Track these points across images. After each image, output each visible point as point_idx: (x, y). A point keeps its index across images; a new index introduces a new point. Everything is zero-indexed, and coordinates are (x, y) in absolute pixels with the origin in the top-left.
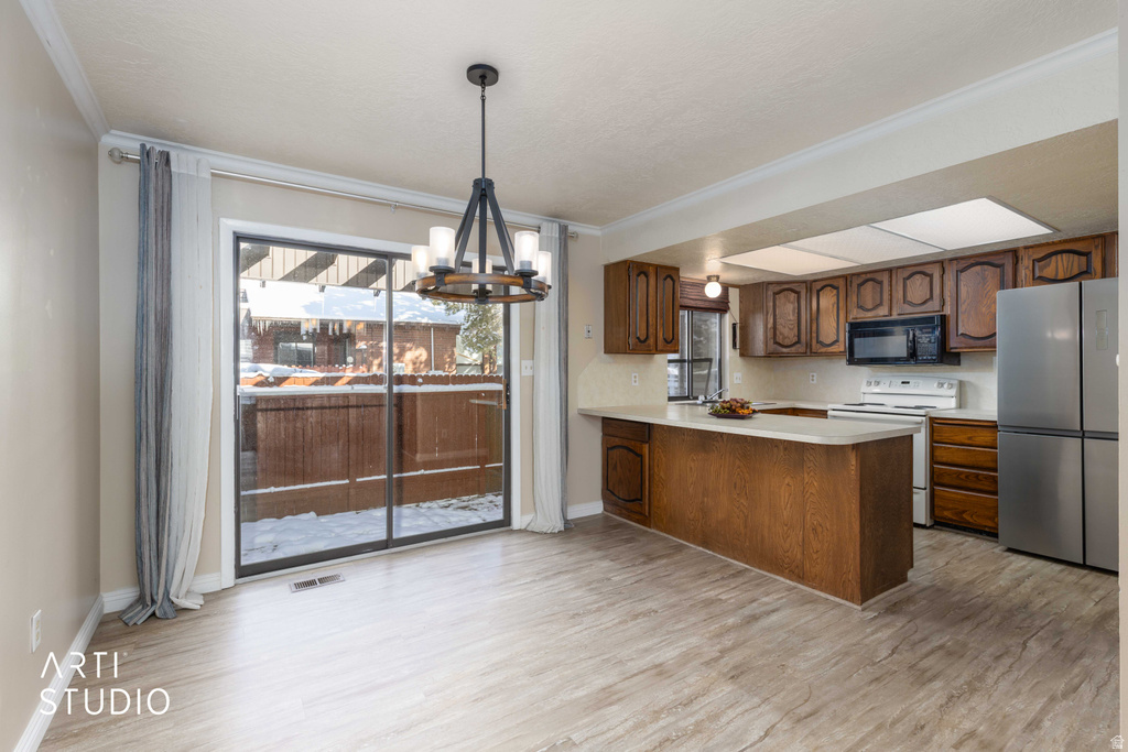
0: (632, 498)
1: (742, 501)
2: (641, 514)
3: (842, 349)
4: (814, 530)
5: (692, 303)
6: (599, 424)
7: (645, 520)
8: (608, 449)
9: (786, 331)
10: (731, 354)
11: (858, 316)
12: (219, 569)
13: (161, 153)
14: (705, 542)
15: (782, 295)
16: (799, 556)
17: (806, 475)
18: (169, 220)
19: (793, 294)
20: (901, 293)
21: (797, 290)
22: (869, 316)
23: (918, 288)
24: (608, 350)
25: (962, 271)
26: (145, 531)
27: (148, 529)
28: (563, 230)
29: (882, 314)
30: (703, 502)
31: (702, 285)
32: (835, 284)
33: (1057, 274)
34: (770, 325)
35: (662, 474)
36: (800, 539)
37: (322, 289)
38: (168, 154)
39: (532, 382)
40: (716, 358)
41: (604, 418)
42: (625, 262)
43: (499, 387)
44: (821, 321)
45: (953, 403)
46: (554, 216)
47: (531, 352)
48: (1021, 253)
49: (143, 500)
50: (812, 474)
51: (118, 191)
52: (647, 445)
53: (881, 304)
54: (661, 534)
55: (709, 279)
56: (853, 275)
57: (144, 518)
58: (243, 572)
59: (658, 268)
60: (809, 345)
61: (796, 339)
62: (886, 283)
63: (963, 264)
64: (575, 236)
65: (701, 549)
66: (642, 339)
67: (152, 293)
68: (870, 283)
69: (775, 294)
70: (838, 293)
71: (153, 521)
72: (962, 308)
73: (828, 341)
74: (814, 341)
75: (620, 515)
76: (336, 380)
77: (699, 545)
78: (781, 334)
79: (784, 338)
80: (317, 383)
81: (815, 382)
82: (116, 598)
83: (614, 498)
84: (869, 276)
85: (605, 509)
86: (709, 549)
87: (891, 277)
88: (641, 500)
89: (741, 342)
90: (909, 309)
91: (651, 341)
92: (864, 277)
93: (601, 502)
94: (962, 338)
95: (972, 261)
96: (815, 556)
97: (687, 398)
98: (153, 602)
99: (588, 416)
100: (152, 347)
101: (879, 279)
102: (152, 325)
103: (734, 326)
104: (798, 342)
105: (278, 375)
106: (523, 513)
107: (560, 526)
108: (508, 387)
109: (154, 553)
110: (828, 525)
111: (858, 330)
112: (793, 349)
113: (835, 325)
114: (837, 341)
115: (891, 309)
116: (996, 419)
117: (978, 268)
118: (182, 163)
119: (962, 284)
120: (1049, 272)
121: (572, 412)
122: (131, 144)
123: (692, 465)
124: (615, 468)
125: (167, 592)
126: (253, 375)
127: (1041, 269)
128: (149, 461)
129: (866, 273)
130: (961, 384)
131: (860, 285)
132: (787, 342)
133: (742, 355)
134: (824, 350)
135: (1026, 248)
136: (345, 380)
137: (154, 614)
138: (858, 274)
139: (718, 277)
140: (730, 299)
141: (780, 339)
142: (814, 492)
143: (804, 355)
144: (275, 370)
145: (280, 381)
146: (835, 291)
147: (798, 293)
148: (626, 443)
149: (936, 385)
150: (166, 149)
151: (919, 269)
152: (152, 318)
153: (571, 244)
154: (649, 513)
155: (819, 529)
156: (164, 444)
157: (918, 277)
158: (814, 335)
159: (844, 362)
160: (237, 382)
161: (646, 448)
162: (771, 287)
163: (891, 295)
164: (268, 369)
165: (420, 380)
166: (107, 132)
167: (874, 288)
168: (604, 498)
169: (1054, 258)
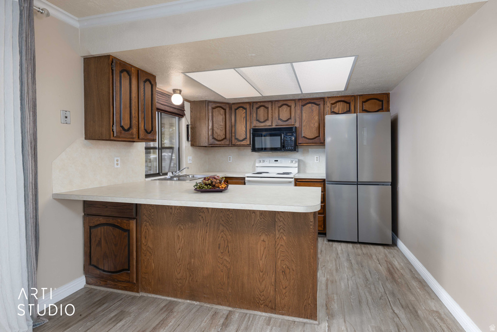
0: (118, 269)
1: (226, 258)
2: (129, 282)
3: (248, 143)
4: (284, 272)
5: (162, 107)
6: (80, 208)
7: (132, 286)
8: (91, 228)
9: (219, 131)
10: (185, 145)
11: (257, 125)
14: (193, 296)
15: (216, 110)
16: (272, 293)
17: (277, 232)
19: (222, 110)
20: (277, 114)
21: (224, 108)
22: (261, 126)
23: (284, 113)
25: (303, 106)
29: (268, 125)
30: (190, 263)
31: (169, 96)
32: (245, 106)
33: (339, 111)
34: (210, 127)
35: (150, 244)
36: (273, 280)
40: (176, 146)
41: (85, 202)
42: (108, 57)
44: (237, 127)
45: (296, 170)
48: (326, 100)
50: (282, 231)
52: (135, 221)
53: (267, 120)
54: (150, 295)
55: (175, 91)
56: (254, 102)
59: (140, 73)
60: (231, 141)
61: (224, 137)
62: (270, 109)
63: (304, 102)
65: (188, 301)
66: (126, 127)
68: (262, 108)
69: (213, 108)
70: (246, 111)
72: (304, 124)
73: (241, 139)
74: (233, 138)
75: (106, 286)
77: (187, 299)
78: (216, 133)
79: (218, 135)
81: (231, 161)
83: (98, 272)
84: (262, 104)
85: (87, 283)
86: (196, 300)
87: (272, 105)
88: (128, 270)
89: (192, 137)
90: (280, 123)
91: (134, 130)
92: (259, 104)
93: (84, 276)
94: (304, 139)
95: (308, 101)
96: (284, 291)
97: (158, 175)
99: (64, 201)
101: (267, 106)
103: (188, 126)
104: (225, 138)
110: (294, 267)
111: (257, 133)
112: (223, 142)
113: (245, 129)
114: (246, 138)
115: (272, 123)
116: (325, 178)
117: (310, 105)
119: (303, 112)
120: (336, 110)
121: (44, 199)
123: (180, 233)
124: (99, 243)
127: (334, 109)
129: (260, 102)
130: (299, 161)
131: (258, 108)
132: (219, 138)
133: (192, 145)
134: (239, 143)
135: (328, 98)
138: (256, 102)
139: (180, 91)
140: (185, 109)
141: (215, 136)
142: (283, 243)
143: (228, 146)
146: (244, 111)
147: (225, 110)
148: (111, 221)
149: (290, 162)
151: (285, 102)
154: (137, 280)
155: (287, 271)
157: (284, 106)
158: (233, 134)
159: (249, 149)
161: (133, 224)
162: (210, 104)
163: (272, 115)
167: (264, 110)
168: (86, 272)
169: (338, 103)
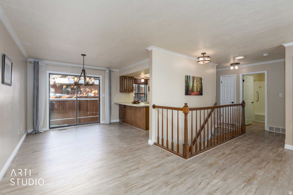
0: (122, 118)
1: (135, 117)
4: (142, 120)
5: (139, 83)
6: (118, 105)
7: (124, 122)
8: (120, 110)
10: (148, 92)
12: (46, 127)
13: (37, 62)
18: (38, 72)
24: (120, 92)
26: (34, 120)
27: (35, 119)
28: (110, 71)
30: (131, 118)
31: (141, 80)
35: (126, 114)
36: (140, 122)
37: (69, 79)
38: (38, 62)
39: (104, 98)
40: (146, 93)
41: (119, 104)
42: (122, 76)
43: (98, 99)
46: (108, 68)
47: (104, 92)
49: (34, 115)
51: (30, 68)
52: (124, 109)
54: (126, 124)
55: (142, 78)
57: (34, 118)
58: (50, 128)
59: (129, 77)
64: (113, 71)
67: (36, 83)
71: (36, 118)
75: (121, 122)
76: (72, 97)
80: (68, 98)
82: (30, 131)
85: (119, 121)
91: (127, 90)
96: (142, 124)
98: (36, 131)
99: (116, 104)
100: (36, 92)
102: (36, 88)
105: (60, 96)
106: (102, 121)
107: (109, 123)
108: (99, 98)
109: (36, 123)
118: (40, 64)
121: (112, 103)
122: (32, 60)
125: (38, 130)
126: (55, 96)
128: (35, 109)
136: (74, 97)
137: (36, 133)
140: (148, 82)
144: (59, 95)
145: (60, 97)
150: (38, 61)
152: (36, 87)
153: (112, 73)
154: (125, 120)
156: (37, 107)
160: (49, 97)
164: (58, 95)
165: (91, 97)
166: (29, 59)
168: (119, 119)
